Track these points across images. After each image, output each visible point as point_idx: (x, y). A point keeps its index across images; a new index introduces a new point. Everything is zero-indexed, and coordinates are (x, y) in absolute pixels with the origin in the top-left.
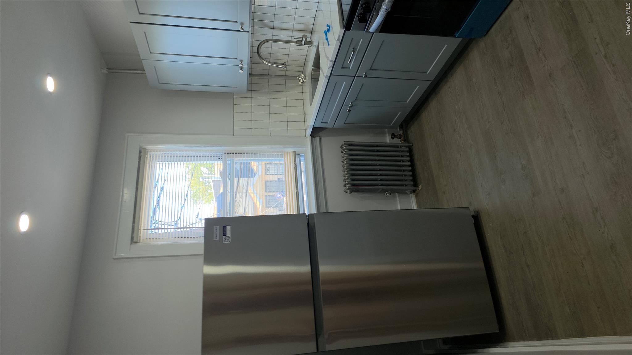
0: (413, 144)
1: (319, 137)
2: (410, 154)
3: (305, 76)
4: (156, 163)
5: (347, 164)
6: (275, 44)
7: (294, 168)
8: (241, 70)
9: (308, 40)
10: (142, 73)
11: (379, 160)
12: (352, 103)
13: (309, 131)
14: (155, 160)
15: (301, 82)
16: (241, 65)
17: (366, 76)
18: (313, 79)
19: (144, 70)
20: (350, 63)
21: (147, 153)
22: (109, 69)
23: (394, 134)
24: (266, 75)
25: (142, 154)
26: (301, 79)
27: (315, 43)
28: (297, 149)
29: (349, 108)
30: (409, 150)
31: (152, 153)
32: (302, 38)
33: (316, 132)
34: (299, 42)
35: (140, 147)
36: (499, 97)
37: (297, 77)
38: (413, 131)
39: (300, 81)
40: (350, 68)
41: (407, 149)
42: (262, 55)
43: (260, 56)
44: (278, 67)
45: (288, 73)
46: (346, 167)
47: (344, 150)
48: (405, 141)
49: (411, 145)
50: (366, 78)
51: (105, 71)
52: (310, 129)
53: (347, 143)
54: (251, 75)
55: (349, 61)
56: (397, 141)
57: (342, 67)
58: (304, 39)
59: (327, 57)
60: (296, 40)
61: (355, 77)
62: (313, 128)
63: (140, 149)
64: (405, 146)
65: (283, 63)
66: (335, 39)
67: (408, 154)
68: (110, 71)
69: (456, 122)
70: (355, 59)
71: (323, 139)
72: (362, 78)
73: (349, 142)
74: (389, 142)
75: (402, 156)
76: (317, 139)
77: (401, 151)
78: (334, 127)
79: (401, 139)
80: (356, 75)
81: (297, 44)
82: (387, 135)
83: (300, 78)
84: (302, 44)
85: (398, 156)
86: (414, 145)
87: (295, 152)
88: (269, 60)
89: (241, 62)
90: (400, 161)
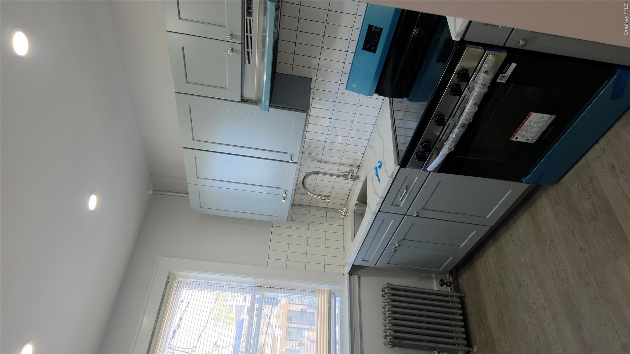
0: (465, 294)
1: (358, 275)
2: (461, 306)
3: (347, 209)
4: (182, 290)
5: (388, 311)
6: (320, 176)
7: (328, 309)
8: (284, 199)
9: (355, 174)
10: (185, 197)
11: (426, 310)
12: (398, 242)
13: (348, 269)
14: (182, 287)
15: (343, 216)
16: (284, 195)
17: (417, 216)
18: (355, 214)
19: (188, 194)
20: (401, 201)
21: (175, 279)
22: (155, 190)
23: (443, 281)
24: (307, 206)
25: (170, 280)
26: (344, 212)
27: (362, 178)
28: (333, 288)
29: (395, 247)
30: (461, 301)
31: (181, 279)
32: (349, 172)
33: (355, 269)
34: (345, 176)
35: (170, 272)
36: (580, 253)
37: (339, 210)
38: (465, 279)
39: (341, 214)
40: (401, 206)
41: (459, 300)
42: (307, 186)
43: (305, 186)
44: (322, 199)
45: (330, 206)
46: (387, 315)
47: (386, 293)
48: (456, 290)
49: (463, 295)
50: (418, 218)
51: (150, 192)
52: (349, 267)
53: (390, 286)
54: (293, 204)
55: (401, 198)
56: (446, 289)
57: (392, 205)
58: (351, 174)
59: (375, 192)
60: (342, 174)
61: (405, 215)
62: (353, 265)
63: (169, 274)
64: (455, 296)
65: (328, 195)
66: (387, 175)
67: (460, 306)
68: (155, 192)
69: (523, 277)
70: (407, 198)
71: (362, 278)
72: (413, 217)
73: (392, 285)
74: (436, 289)
75: (453, 308)
76: (356, 277)
77: (451, 301)
78: (376, 267)
79: (450, 286)
80: (406, 213)
81: (343, 178)
82: (434, 281)
83: (342, 212)
84: (348, 178)
85: (449, 308)
86: (466, 296)
87: (331, 290)
88: (312, 191)
89: (286, 192)
90: (450, 313)
